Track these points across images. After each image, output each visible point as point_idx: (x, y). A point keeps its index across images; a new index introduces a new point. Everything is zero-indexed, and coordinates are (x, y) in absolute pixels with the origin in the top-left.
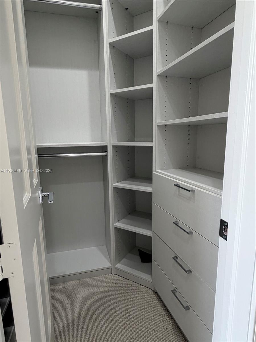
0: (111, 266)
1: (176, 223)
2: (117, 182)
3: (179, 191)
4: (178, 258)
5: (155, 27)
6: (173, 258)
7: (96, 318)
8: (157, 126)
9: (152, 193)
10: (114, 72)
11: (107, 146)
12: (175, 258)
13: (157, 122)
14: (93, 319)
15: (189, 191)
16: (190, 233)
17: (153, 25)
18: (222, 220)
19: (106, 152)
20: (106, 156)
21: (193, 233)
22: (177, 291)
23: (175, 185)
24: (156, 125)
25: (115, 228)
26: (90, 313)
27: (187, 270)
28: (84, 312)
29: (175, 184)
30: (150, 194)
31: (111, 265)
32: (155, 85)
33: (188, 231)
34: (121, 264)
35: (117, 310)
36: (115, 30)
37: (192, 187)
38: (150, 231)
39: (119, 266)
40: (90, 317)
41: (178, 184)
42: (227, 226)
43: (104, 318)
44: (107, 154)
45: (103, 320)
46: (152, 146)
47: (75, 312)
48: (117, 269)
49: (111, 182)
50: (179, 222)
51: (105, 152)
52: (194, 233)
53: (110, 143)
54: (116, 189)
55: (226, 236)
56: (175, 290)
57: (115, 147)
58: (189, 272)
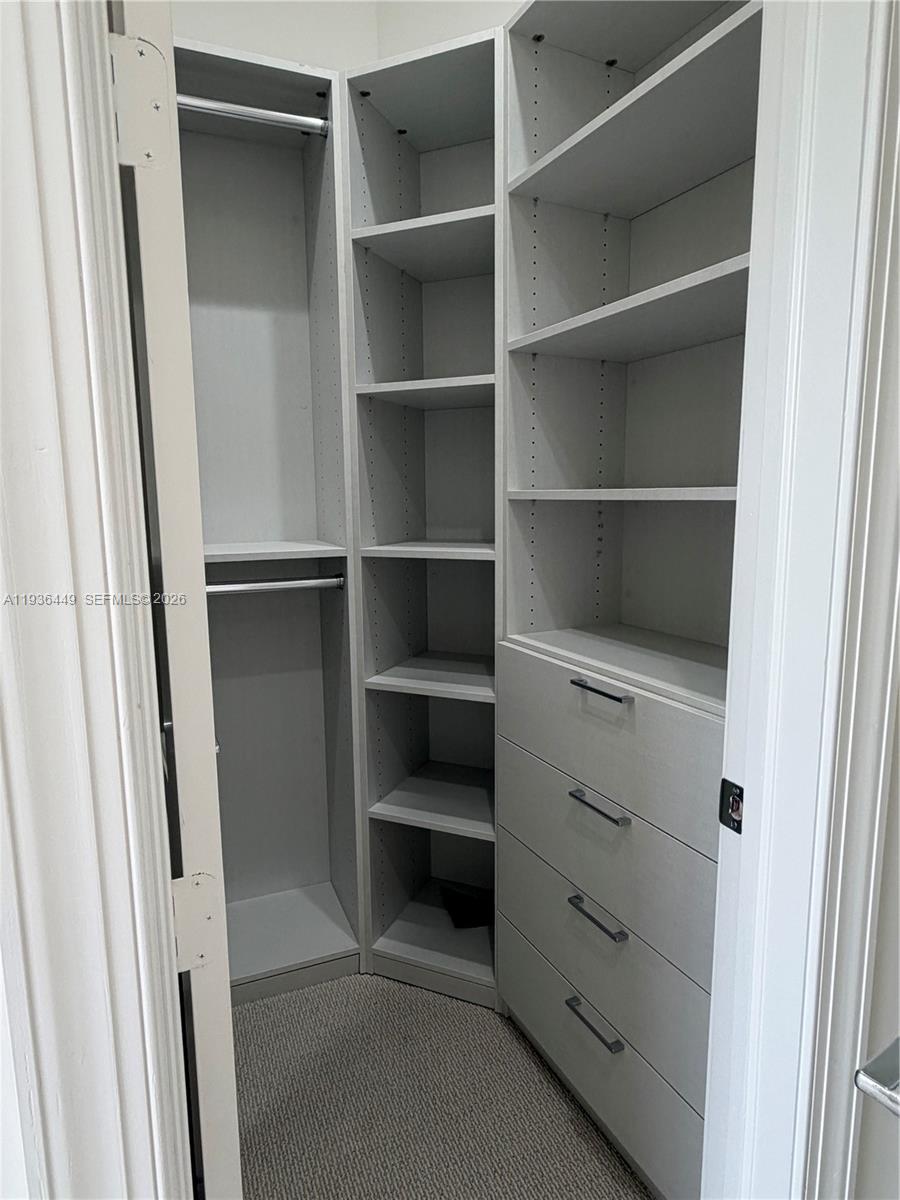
0: (357, 946)
1: (577, 796)
2: (378, 673)
3: (585, 700)
4: (585, 898)
5: (499, 209)
6: (570, 900)
7: (329, 1118)
8: (507, 503)
9: (493, 705)
10: (367, 326)
11: (344, 559)
12: (576, 901)
13: (509, 490)
14: (317, 1119)
15: (619, 700)
16: (622, 822)
17: (493, 203)
18: (724, 781)
19: (342, 574)
20: (342, 588)
21: (630, 820)
22: (583, 1000)
23: (573, 682)
24: (504, 499)
25: (371, 819)
26: (306, 1101)
27: (613, 931)
28: (284, 1101)
29: (574, 678)
30: (486, 710)
31: (358, 942)
32: (501, 378)
33: (615, 818)
34: (390, 937)
35: (393, 1085)
36: (370, 199)
37: (625, 690)
38: (489, 826)
39: (382, 944)
40: (305, 1114)
41: (583, 678)
42: (741, 795)
43: (352, 1115)
44: (345, 582)
45: (350, 1121)
46: (494, 562)
47: (253, 1107)
48: (377, 955)
49: (358, 673)
50: (587, 791)
51: (336, 577)
52: (635, 821)
53: (356, 550)
54: (374, 695)
55: (739, 823)
56: (575, 999)
57: (370, 563)
58: (620, 937)
